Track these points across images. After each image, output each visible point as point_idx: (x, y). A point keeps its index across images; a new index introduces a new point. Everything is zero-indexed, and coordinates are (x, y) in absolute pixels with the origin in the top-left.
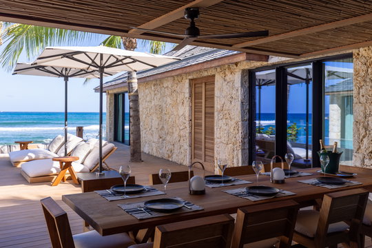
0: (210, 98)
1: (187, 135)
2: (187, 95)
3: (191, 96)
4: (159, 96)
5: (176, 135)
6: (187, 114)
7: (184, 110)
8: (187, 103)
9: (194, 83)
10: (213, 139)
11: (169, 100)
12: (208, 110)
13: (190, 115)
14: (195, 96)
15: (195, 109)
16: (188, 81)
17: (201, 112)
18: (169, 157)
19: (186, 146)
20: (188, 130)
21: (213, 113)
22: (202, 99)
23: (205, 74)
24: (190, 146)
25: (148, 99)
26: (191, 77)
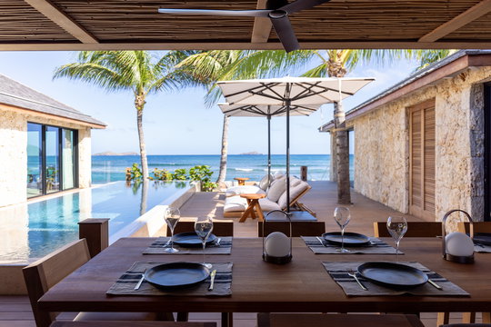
0: (430, 128)
1: (404, 175)
2: (403, 127)
3: (407, 128)
4: (374, 131)
5: (391, 176)
6: (403, 150)
7: (400, 146)
8: (403, 136)
9: (410, 112)
10: (434, 182)
11: (385, 135)
12: (428, 144)
13: (407, 152)
14: (412, 127)
15: (413, 145)
16: (403, 110)
17: (420, 147)
18: (384, 201)
19: (403, 190)
20: (404, 170)
21: (434, 148)
22: (420, 130)
23: (423, 98)
24: (407, 189)
25: (365, 135)
26: (407, 105)
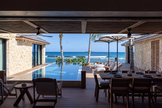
0: (158, 48)
1: (150, 62)
2: (150, 47)
3: (152, 48)
4: (141, 47)
5: (147, 62)
6: (150, 54)
7: (149, 53)
8: (150, 50)
9: (153, 43)
10: (159, 64)
11: (145, 49)
12: (158, 53)
13: (152, 54)
15: (153, 53)
16: (151, 42)
17: (155, 53)
18: (145, 69)
19: (150, 66)
20: (151, 60)
21: (159, 54)
22: (155, 49)
23: (156, 40)
24: (152, 66)
25: (138, 48)
